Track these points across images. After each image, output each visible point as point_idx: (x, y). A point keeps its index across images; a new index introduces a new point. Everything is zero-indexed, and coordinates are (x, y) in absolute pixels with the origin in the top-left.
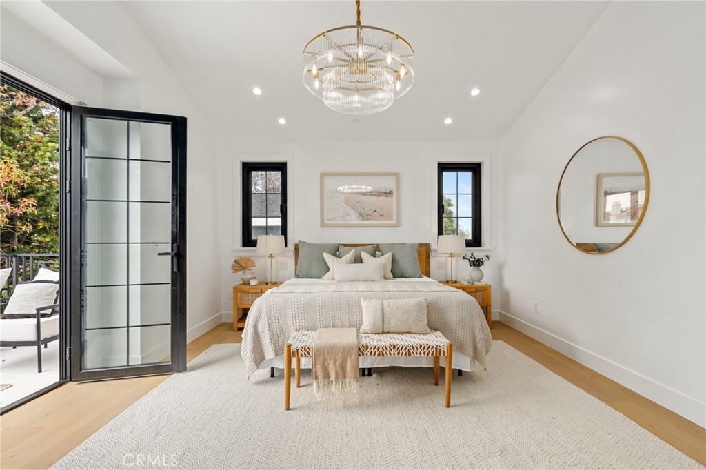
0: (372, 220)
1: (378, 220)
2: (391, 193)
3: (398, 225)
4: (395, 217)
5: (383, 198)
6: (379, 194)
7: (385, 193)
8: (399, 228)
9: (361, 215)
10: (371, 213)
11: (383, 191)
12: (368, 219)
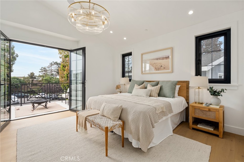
0: (161, 70)
1: (163, 70)
2: (168, 57)
3: (172, 72)
4: (170, 69)
5: (165, 60)
6: (163, 58)
7: (166, 58)
8: (173, 73)
9: (156, 68)
10: (160, 67)
11: (165, 57)
12: (158, 70)
